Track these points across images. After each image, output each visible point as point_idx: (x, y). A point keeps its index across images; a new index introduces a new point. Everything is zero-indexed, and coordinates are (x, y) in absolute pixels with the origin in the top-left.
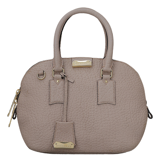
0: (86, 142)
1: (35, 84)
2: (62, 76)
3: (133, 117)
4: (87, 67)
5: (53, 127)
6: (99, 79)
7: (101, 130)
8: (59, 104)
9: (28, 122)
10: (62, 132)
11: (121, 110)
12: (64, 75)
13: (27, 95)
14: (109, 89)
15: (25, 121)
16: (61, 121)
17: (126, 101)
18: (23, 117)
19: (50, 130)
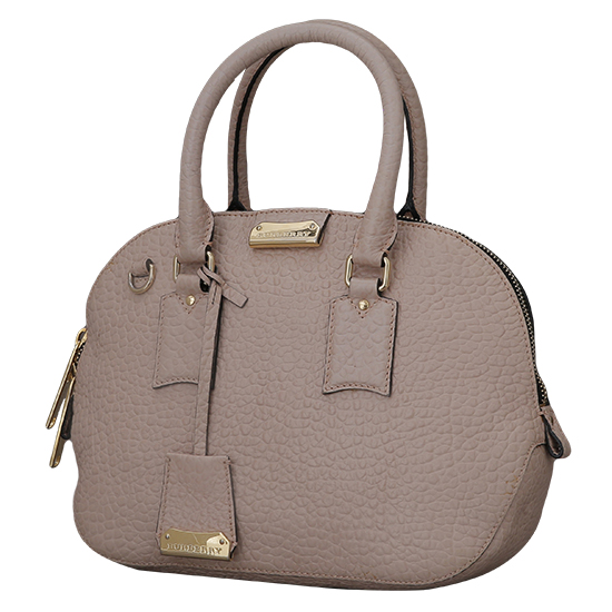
0: (276, 537)
1: (120, 310)
3: (458, 448)
4: (305, 248)
8: (187, 385)
11: (411, 417)
12: (212, 279)
13: (98, 351)
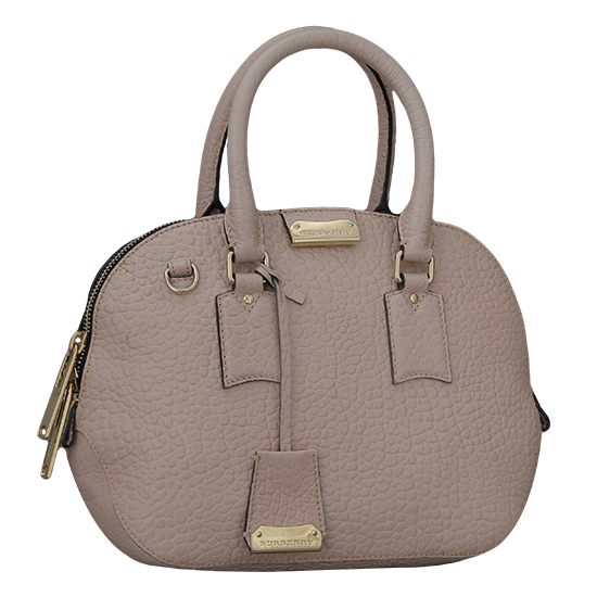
0: (355, 524)
2: (264, 278)
3: (506, 427)
4: (341, 246)
5: (241, 473)
6: (387, 289)
7: (408, 477)
8: (259, 383)
9: (142, 457)
10: (277, 491)
11: (469, 401)
12: (273, 277)
13: (126, 353)
14: (429, 324)
15: (124, 451)
16: (268, 447)
17: (483, 369)
18: (116, 439)
19: (230, 483)
